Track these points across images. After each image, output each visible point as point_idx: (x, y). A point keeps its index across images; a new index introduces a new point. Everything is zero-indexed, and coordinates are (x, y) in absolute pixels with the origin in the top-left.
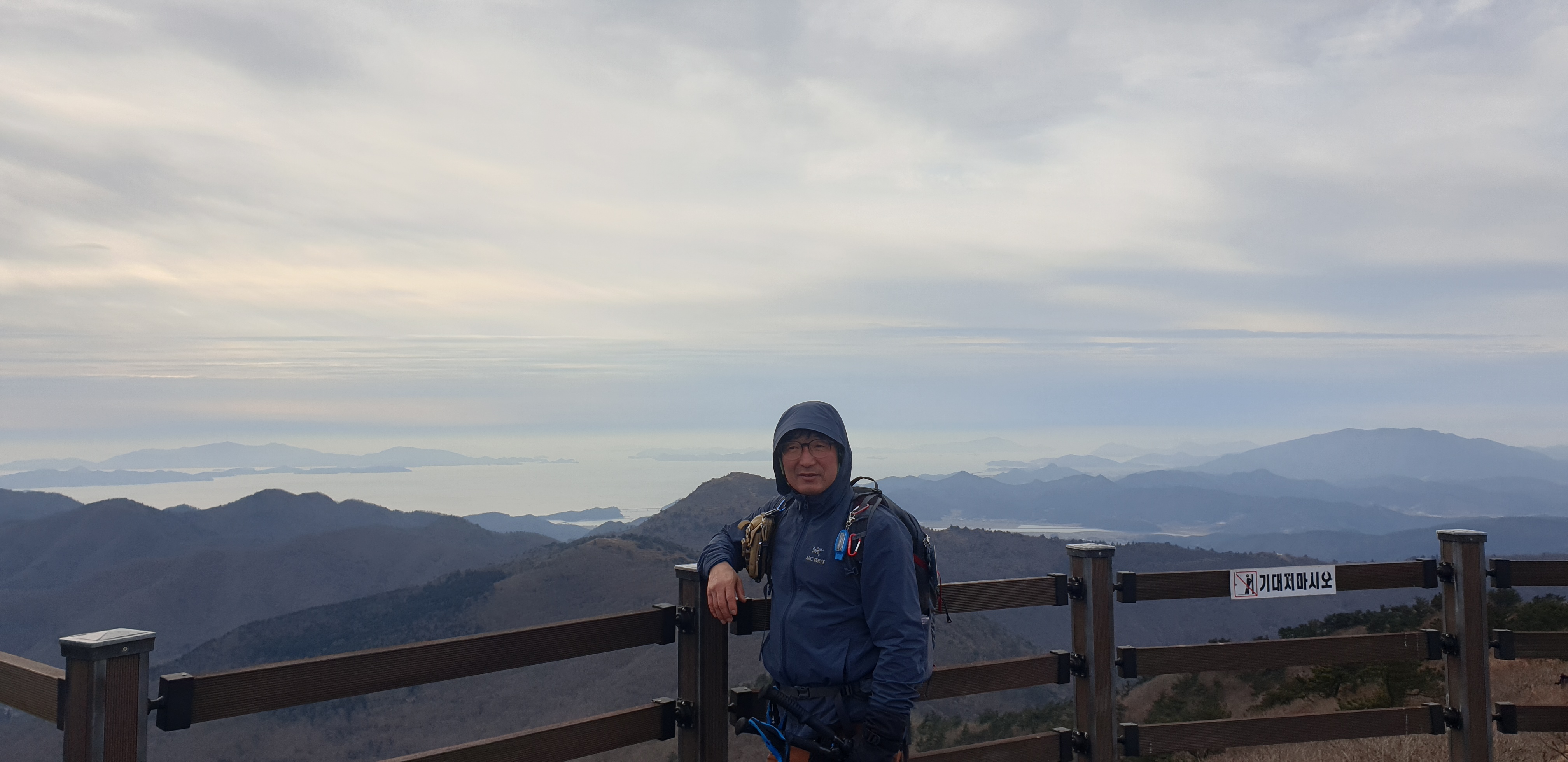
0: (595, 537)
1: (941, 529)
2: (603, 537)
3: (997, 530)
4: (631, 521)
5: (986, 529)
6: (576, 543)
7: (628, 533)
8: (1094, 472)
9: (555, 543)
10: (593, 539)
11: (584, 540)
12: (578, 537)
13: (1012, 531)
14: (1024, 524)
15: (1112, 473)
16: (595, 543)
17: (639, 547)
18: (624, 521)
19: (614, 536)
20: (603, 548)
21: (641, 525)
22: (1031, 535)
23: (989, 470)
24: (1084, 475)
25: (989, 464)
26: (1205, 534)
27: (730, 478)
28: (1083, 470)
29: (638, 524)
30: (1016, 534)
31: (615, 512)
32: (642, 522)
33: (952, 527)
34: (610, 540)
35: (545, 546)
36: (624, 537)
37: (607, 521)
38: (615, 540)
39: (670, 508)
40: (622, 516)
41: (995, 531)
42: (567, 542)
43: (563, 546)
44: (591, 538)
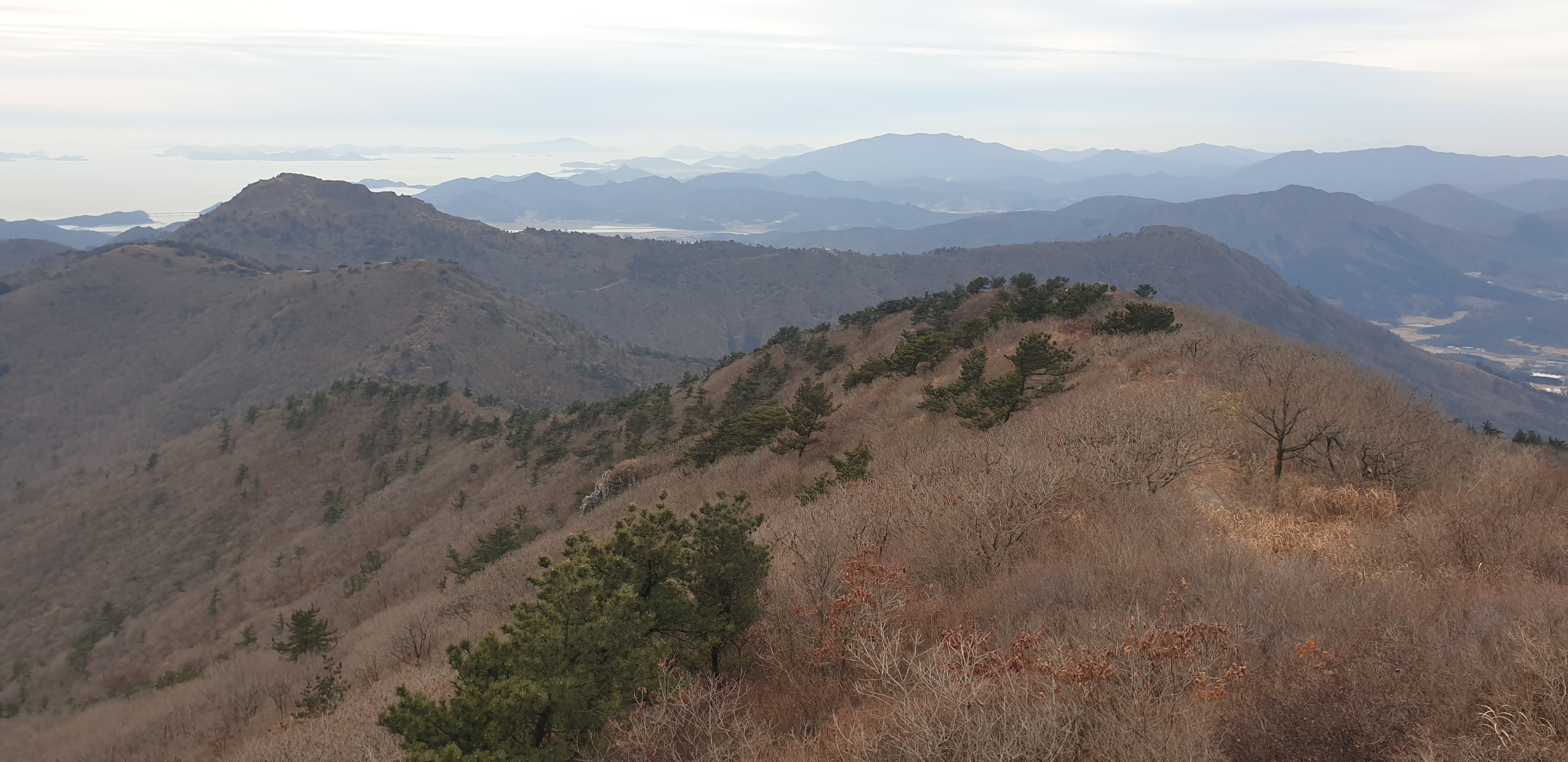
0: (123, 244)
1: (517, 231)
2: (132, 243)
3: (574, 231)
4: (163, 226)
5: (563, 231)
6: (99, 251)
7: (162, 239)
8: (664, 173)
9: (70, 251)
10: (119, 245)
11: (108, 248)
12: (100, 244)
13: (588, 231)
14: (598, 225)
15: (681, 175)
16: (123, 251)
17: (179, 254)
18: (155, 226)
19: (146, 243)
20: (135, 256)
21: (177, 231)
22: (606, 235)
23: (564, 171)
24: (655, 176)
25: (562, 165)
26: (763, 232)
27: (280, 180)
28: (654, 172)
29: (173, 230)
30: (592, 234)
31: (142, 216)
32: (179, 227)
33: (528, 228)
34: (141, 247)
35: (60, 254)
36: (159, 244)
37: (134, 226)
38: (148, 248)
39: (212, 212)
40: (151, 221)
41: (572, 232)
42: (87, 250)
43: (82, 255)
44: (117, 245)
